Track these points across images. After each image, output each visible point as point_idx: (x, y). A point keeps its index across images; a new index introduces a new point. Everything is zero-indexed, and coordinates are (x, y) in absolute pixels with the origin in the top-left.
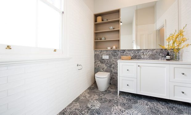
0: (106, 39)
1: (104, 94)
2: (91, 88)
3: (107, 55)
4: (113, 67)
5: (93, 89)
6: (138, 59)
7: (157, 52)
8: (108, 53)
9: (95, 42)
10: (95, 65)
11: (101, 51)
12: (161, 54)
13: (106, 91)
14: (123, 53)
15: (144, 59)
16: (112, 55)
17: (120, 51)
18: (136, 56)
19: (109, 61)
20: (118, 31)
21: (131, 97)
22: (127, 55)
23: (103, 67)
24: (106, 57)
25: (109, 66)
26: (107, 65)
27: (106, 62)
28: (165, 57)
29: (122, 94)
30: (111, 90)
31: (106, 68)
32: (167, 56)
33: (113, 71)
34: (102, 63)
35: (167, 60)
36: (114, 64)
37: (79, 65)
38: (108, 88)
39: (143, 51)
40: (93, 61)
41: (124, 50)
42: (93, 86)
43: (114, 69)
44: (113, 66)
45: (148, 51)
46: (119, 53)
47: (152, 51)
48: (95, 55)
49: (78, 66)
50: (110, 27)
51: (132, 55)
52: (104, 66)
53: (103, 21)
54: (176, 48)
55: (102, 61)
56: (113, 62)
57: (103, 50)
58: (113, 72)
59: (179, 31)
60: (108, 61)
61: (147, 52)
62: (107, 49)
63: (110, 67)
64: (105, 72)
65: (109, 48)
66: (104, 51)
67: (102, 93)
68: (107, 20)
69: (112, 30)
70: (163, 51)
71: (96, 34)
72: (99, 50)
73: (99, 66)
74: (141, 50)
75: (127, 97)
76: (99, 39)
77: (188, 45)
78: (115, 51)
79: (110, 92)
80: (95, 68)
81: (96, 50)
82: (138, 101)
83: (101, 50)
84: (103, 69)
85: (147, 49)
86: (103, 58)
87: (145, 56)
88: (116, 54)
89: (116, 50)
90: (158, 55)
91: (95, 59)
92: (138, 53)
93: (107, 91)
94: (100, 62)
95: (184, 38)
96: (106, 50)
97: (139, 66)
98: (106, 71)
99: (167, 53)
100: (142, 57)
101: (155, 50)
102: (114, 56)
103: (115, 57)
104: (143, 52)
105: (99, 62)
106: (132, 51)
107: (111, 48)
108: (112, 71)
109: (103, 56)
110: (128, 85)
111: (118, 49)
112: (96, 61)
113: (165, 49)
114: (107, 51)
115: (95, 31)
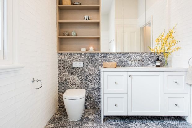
0: (78, 34)
1: (81, 125)
2: (54, 119)
3: (80, 60)
4: (90, 80)
5: (60, 120)
6: (125, 66)
7: (146, 57)
8: (82, 57)
9: (59, 38)
10: (60, 78)
11: (71, 54)
12: (150, 59)
13: (82, 119)
14: (105, 57)
15: (131, 66)
16: (89, 61)
17: (100, 54)
18: (122, 62)
19: (83, 71)
20: (98, 24)
21: (119, 122)
22: (110, 60)
23: (74, 81)
24: (78, 64)
25: (83, 78)
26: (80, 77)
27: (79, 72)
28: (155, 62)
29: (107, 120)
30: (90, 117)
31: (78, 82)
32: (157, 61)
33: (91, 85)
34: (72, 74)
35: (157, 66)
36: (91, 75)
37: (35, 79)
38: (84, 114)
39: (130, 55)
40: (57, 72)
41: (106, 54)
42: (58, 116)
43: (91, 82)
44: (90, 78)
45: (136, 54)
46: (99, 57)
47: (141, 55)
48: (60, 61)
49: (33, 82)
50: (85, 17)
51: (117, 61)
52: (76, 79)
53: (73, 4)
54: (166, 52)
55: (72, 71)
56: (90, 72)
57: (73, 52)
58: (90, 87)
59: (169, 31)
60: (81, 71)
61: (136, 56)
62: (81, 51)
63: (85, 80)
64: (78, 89)
65: (83, 50)
66: (75, 54)
67: (77, 123)
68: (81, 4)
69: (87, 21)
70: (152, 54)
71: (61, 25)
72: (66, 52)
73: (66, 80)
74: (128, 53)
75: (114, 123)
76: (66, 33)
77: (178, 48)
78: (93, 55)
79: (88, 120)
80: (60, 84)
81: (60, 52)
82: (130, 126)
83: (70, 52)
84: (73, 85)
85: (135, 53)
86: (74, 66)
87: (133, 62)
88: (94, 59)
89: (94, 53)
90: (147, 60)
91: (60, 69)
92: (124, 58)
93: (84, 120)
94: (69, 72)
95: (174, 40)
96: (78, 53)
97: (130, 76)
98: (79, 87)
99: (156, 58)
100: (130, 63)
101: (144, 54)
102: (92, 62)
103: (92, 64)
104: (130, 57)
105: (67, 73)
106: (117, 55)
107: (86, 51)
108: (88, 87)
109: (73, 62)
110: (116, 105)
111: (98, 52)
112: (61, 72)
113: (155, 53)
114: (80, 54)
115: (60, 20)
